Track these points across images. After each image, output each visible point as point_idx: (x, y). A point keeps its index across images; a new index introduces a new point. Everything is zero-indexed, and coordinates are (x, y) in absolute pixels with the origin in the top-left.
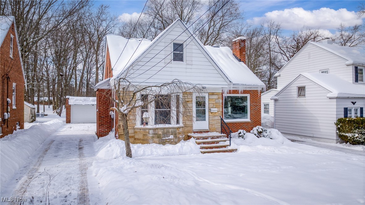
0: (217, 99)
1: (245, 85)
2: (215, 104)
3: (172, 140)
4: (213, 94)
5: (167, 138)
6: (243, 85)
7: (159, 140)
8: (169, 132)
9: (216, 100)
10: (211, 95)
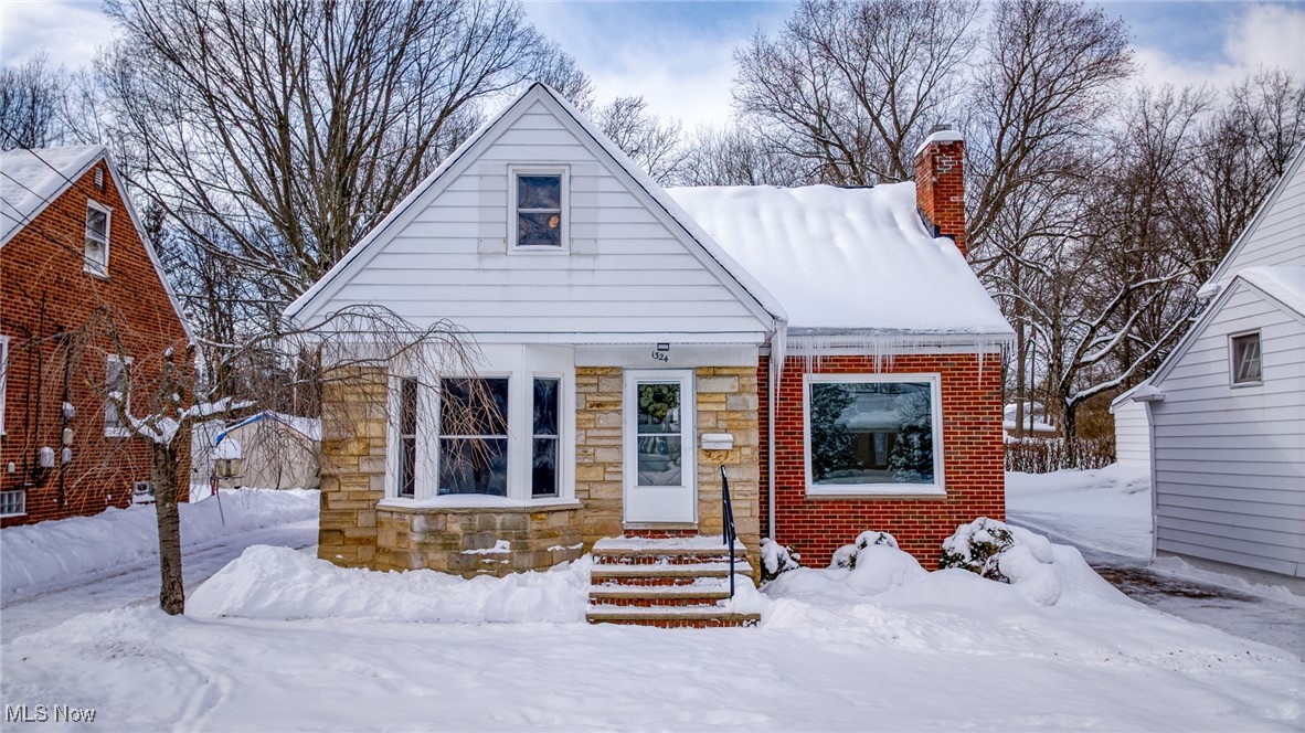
0: (735, 393)
1: (906, 332)
2: (725, 416)
3: (506, 562)
4: (714, 372)
5: (483, 551)
6: (895, 332)
7: (449, 557)
8: (493, 529)
9: (732, 399)
10: (706, 376)
